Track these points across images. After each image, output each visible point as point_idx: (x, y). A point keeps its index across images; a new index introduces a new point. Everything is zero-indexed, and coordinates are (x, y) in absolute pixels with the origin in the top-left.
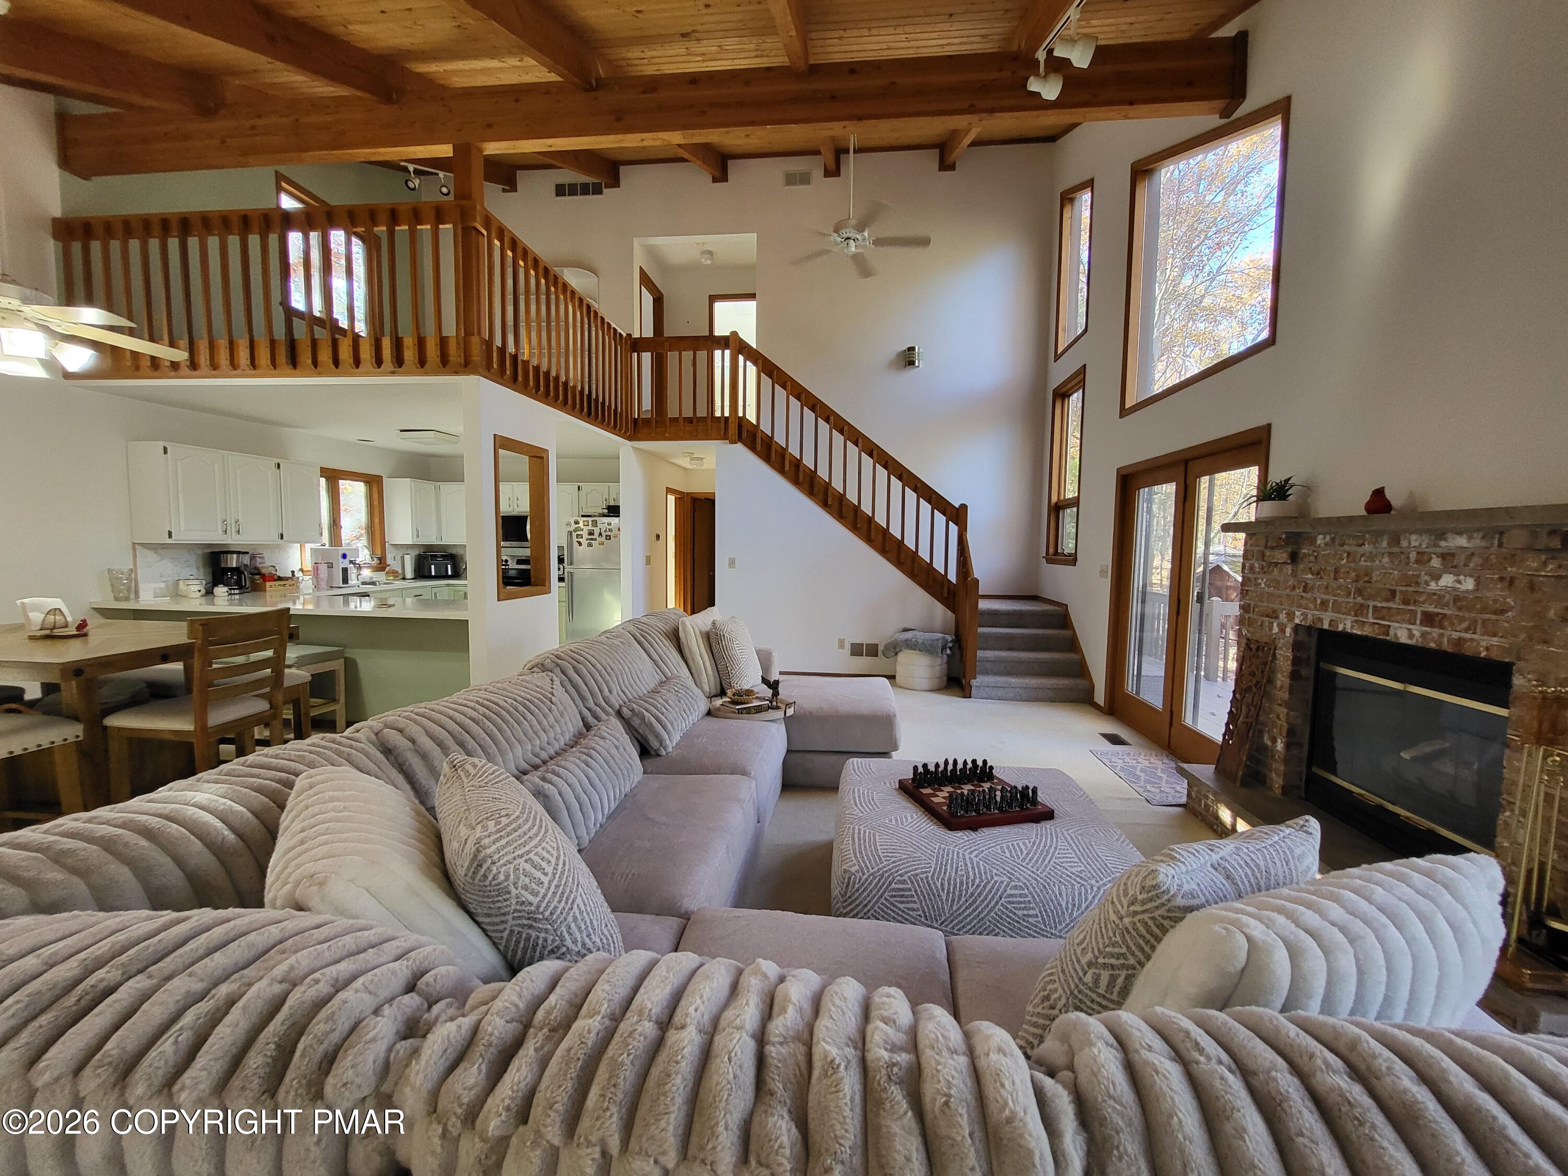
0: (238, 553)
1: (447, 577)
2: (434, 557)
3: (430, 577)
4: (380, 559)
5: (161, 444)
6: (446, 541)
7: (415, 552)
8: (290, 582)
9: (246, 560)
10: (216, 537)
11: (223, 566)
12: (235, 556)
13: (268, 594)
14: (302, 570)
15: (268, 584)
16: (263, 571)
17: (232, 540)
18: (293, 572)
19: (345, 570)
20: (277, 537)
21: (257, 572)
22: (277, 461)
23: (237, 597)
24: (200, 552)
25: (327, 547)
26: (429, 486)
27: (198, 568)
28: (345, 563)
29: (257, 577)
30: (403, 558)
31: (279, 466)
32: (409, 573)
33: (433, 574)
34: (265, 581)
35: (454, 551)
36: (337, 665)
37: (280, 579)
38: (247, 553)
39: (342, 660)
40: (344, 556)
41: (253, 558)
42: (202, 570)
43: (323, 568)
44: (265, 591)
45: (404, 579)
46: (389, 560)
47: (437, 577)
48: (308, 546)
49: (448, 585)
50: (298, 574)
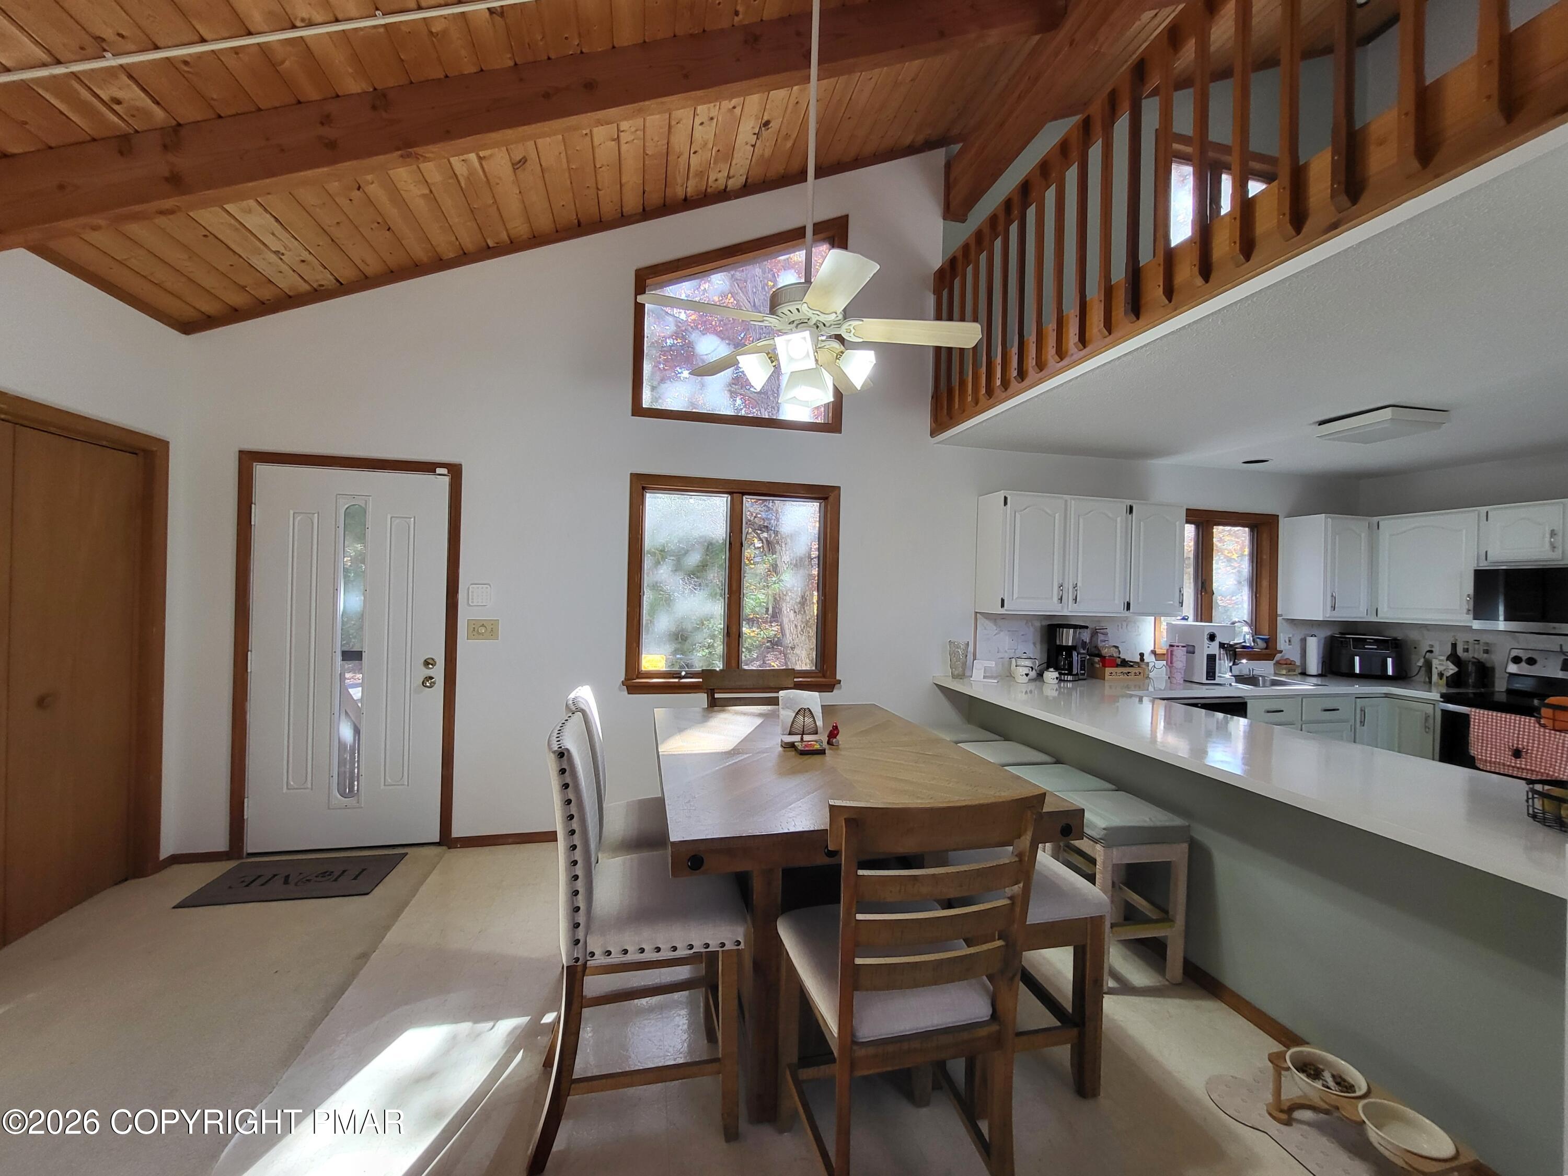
0: (1075, 627)
1: (1382, 677)
2: (1360, 643)
3: (1350, 675)
4: (1266, 641)
5: (1002, 494)
6: (1387, 615)
7: (1327, 632)
8: (1137, 670)
9: (1086, 636)
10: (1052, 607)
11: (1058, 643)
12: (1071, 631)
13: (1107, 684)
14: (1154, 652)
15: (1108, 670)
16: (1105, 652)
17: (1068, 610)
18: (1142, 655)
19: (1211, 659)
20: (1121, 608)
21: (1095, 653)
22: (1129, 502)
23: (1070, 685)
24: (1038, 624)
25: (1190, 622)
26: (1358, 526)
27: (1034, 644)
28: (1214, 648)
29: (1097, 659)
30: (1304, 641)
31: (1131, 508)
32: (1313, 666)
33: (1357, 671)
34: (1104, 666)
35: (1399, 635)
36: (1177, 854)
37: (1124, 663)
38: (1086, 627)
39: (1185, 846)
40: (1212, 637)
41: (1095, 633)
42: (1038, 646)
43: (1180, 654)
44: (1104, 679)
45: (1304, 674)
46: (1282, 644)
47: (1365, 677)
48: (1164, 621)
49: (1387, 696)
50: (1149, 658)
